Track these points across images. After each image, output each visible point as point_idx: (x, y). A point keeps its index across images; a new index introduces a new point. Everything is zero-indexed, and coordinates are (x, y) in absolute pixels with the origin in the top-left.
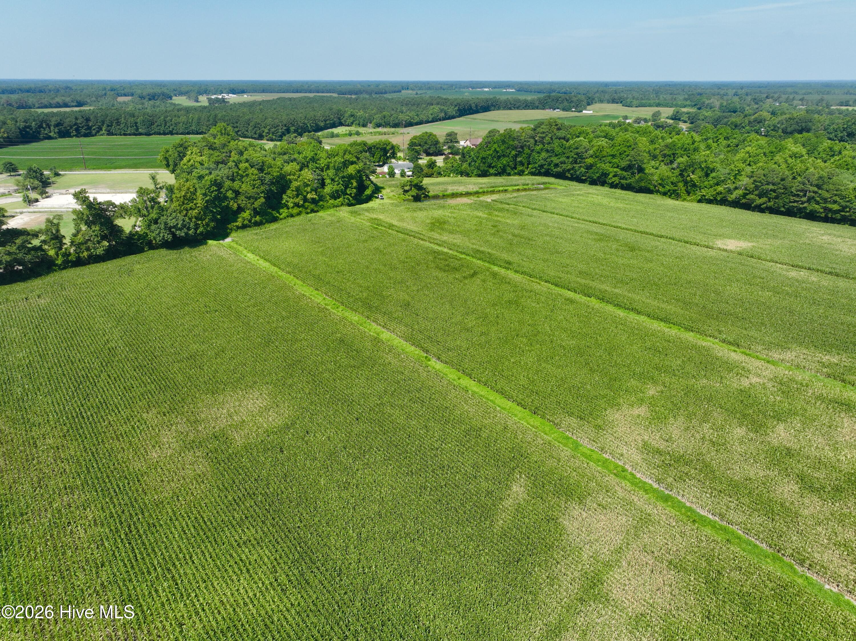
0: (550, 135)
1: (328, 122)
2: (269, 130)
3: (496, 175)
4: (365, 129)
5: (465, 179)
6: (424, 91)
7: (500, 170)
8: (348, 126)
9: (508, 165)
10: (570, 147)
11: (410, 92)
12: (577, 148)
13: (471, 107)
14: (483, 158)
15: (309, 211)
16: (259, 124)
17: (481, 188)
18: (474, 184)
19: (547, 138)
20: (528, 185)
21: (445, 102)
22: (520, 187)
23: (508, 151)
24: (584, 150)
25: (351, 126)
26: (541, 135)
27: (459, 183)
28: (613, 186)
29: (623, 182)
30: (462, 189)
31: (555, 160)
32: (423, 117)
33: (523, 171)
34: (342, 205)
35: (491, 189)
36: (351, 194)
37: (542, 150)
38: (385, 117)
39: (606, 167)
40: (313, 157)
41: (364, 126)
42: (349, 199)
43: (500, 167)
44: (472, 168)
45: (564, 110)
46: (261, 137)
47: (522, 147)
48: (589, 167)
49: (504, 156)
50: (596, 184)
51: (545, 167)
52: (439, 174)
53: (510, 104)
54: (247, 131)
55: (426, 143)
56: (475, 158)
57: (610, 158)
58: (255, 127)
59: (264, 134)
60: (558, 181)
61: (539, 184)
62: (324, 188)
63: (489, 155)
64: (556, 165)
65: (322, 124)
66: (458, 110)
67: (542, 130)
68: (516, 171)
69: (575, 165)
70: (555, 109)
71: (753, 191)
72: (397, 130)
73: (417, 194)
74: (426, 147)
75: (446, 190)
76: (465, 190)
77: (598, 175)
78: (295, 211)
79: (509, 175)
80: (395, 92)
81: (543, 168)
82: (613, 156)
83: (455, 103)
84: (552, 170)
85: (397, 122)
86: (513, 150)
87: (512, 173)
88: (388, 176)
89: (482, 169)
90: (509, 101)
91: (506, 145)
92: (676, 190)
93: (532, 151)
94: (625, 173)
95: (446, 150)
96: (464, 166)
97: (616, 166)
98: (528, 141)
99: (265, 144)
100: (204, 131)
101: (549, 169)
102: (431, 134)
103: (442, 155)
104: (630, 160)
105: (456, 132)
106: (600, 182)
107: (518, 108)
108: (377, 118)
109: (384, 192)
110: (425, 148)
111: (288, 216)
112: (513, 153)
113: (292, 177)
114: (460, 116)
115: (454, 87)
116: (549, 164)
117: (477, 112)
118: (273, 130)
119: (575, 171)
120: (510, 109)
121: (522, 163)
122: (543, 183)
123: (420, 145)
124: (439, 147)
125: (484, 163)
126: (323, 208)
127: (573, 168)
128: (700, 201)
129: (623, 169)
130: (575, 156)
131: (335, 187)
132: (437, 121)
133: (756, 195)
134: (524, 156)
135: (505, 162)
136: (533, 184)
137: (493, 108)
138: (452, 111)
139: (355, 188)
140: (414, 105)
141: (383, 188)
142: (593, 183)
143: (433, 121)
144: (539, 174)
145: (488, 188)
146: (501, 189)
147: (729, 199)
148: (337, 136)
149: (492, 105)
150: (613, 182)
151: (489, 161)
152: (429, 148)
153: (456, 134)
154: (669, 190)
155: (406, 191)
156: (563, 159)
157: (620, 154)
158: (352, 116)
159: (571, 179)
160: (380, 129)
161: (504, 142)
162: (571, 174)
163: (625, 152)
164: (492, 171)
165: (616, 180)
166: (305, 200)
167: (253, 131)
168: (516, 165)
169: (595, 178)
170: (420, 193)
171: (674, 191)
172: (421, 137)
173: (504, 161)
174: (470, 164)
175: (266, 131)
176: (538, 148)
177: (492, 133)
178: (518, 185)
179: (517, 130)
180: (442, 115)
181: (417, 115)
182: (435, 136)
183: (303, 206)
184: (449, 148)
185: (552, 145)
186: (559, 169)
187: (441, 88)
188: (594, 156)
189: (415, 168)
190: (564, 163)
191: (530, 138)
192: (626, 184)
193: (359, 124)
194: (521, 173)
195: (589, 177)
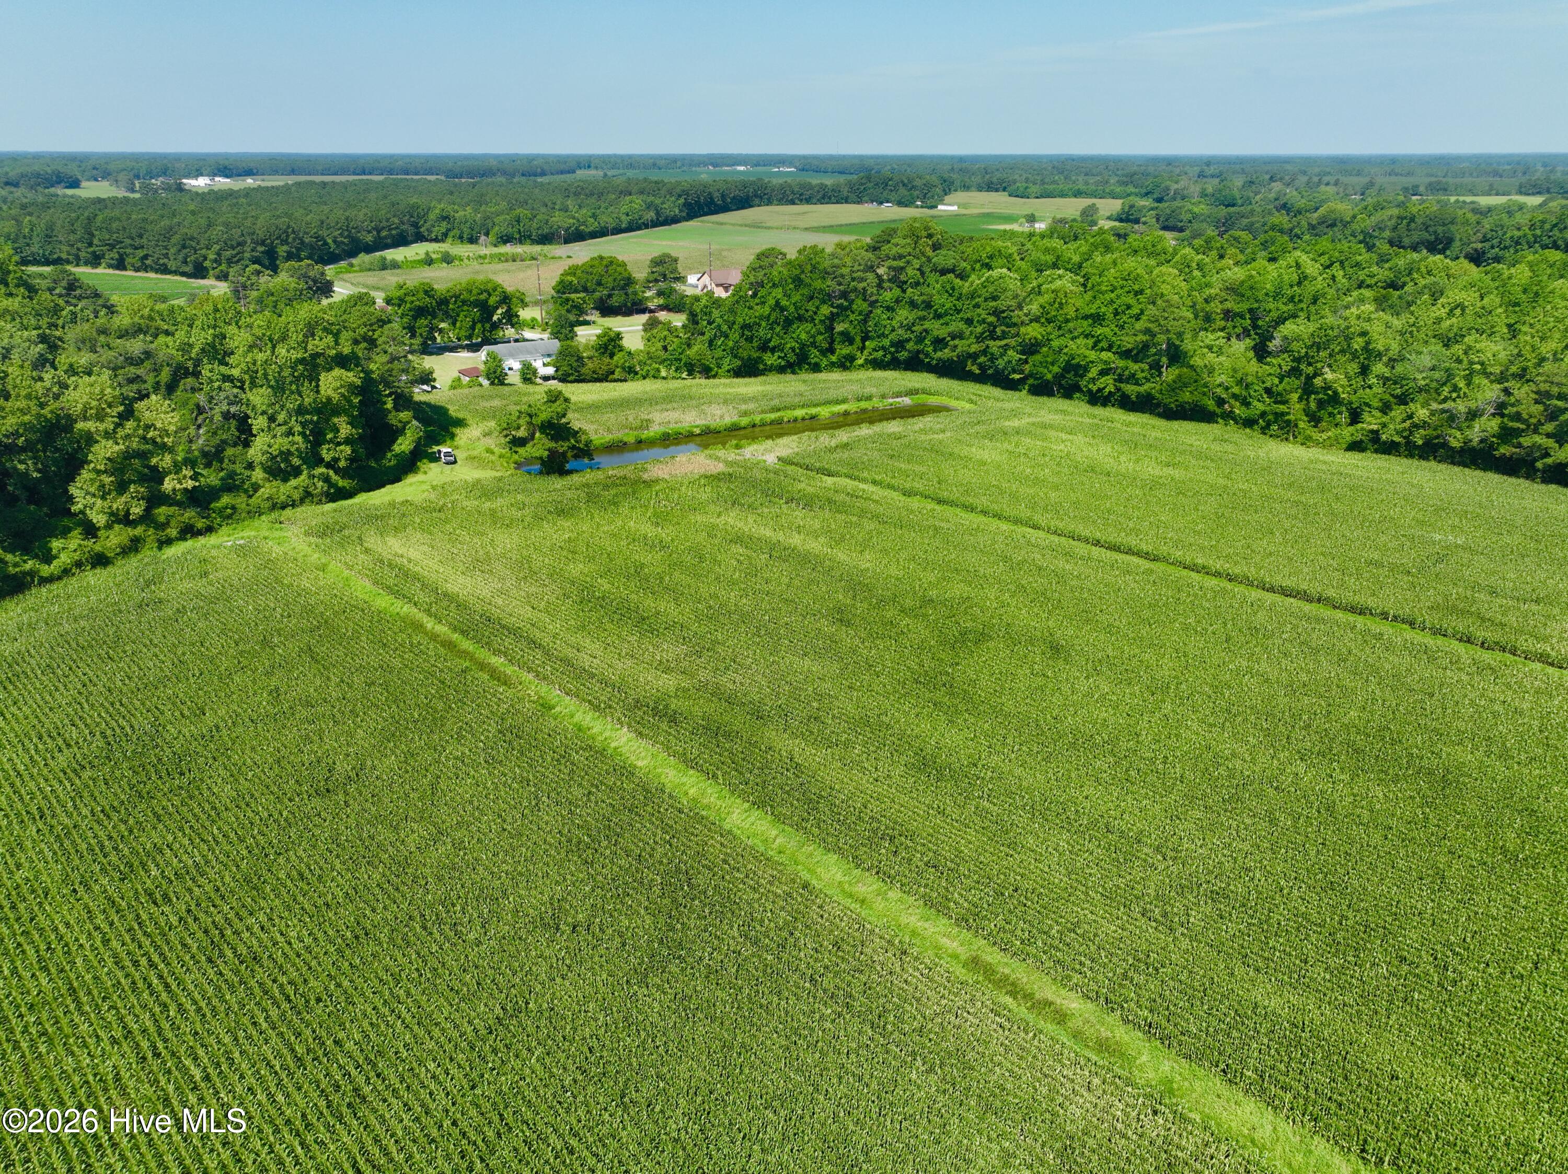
0: (916, 263)
1: (384, 233)
2: (219, 254)
3: (781, 370)
4: (473, 247)
5: (699, 384)
6: (621, 171)
7: (792, 358)
8: (436, 240)
9: (814, 344)
10: (972, 295)
11: (593, 172)
12: (994, 298)
13: (711, 198)
14: (745, 327)
15: (173, 532)
16: (192, 239)
17: (745, 414)
18: (726, 402)
19: (910, 271)
20: (869, 398)
21: (656, 188)
22: (851, 407)
23: (811, 306)
24: (1013, 303)
25: (443, 241)
26: (895, 264)
27: (683, 398)
28: (1097, 399)
29: (1130, 389)
30: (690, 420)
31: (937, 329)
32: (607, 220)
33: (852, 359)
34: (307, 496)
35: (773, 416)
36: (336, 460)
37: (897, 301)
38: (518, 221)
39: (1080, 348)
40: (212, 346)
41: (473, 240)
42: (327, 480)
43: (793, 349)
44: (719, 353)
45: (900, 203)
46: (199, 272)
47: (844, 295)
48: (1030, 348)
49: (800, 318)
50: (1050, 394)
51: (910, 346)
52: (631, 372)
53: (793, 192)
54: (166, 256)
55: (599, 284)
56: (725, 328)
57: (1085, 323)
58: (184, 247)
59: (207, 264)
60: (945, 383)
61: (899, 395)
62: (247, 444)
63: (761, 318)
64: (939, 343)
65: (369, 238)
66: (684, 205)
67: (894, 251)
68: (834, 359)
69: (991, 343)
70: (881, 203)
71: (1540, 423)
72: (546, 249)
73: (553, 453)
74: (602, 292)
75: (646, 424)
76: (701, 422)
77: (1056, 369)
78: (114, 539)
79: (816, 368)
80: (562, 172)
81: (904, 348)
82: (1097, 319)
83: (678, 190)
84: (927, 355)
85: (546, 231)
86: (824, 302)
87: (824, 363)
88: (486, 383)
89: (745, 355)
90: (790, 186)
91: (805, 291)
92: (1283, 414)
93: (873, 304)
94: (1134, 367)
95: (652, 298)
96: (695, 348)
97: (1104, 344)
98: (862, 280)
99: (214, 287)
100: (64, 256)
101: (918, 352)
102: (612, 262)
103: (643, 311)
104: (1147, 331)
105: (674, 254)
106: (1061, 386)
107: (808, 201)
108: (502, 225)
109: (463, 436)
110: (597, 295)
111: (79, 564)
112: (825, 310)
113: (91, 425)
114: (689, 217)
115: (679, 164)
116: (920, 340)
117: (724, 209)
118: (228, 253)
119: (993, 359)
120: (793, 203)
121: (848, 338)
122: (911, 393)
123: (585, 289)
124: (635, 293)
125: (750, 339)
126: (230, 516)
127: (984, 352)
128: (1355, 447)
129: (1126, 354)
130: (991, 319)
131: (281, 443)
132: (639, 228)
133: (1548, 436)
134: (852, 317)
135: (803, 336)
136: (883, 397)
137: (757, 201)
138: (671, 207)
139: (347, 441)
140: (592, 194)
141: (460, 423)
142: (1042, 389)
143: (629, 229)
144: (894, 364)
145: (763, 412)
146: (799, 413)
147: (1454, 444)
148: (395, 265)
149: (756, 196)
150: (1100, 390)
151: (762, 333)
152: (610, 296)
153: (676, 260)
154: (1263, 414)
155: (518, 442)
156: (957, 325)
157: (1116, 313)
158: (445, 218)
159: (981, 379)
160: (508, 249)
161: (798, 282)
162: (981, 366)
163: (1129, 307)
164: (771, 359)
165: (1108, 384)
166: (156, 499)
167: (180, 257)
168: (832, 342)
169: (1049, 376)
170: (562, 446)
171: (1278, 415)
172: (587, 269)
173: (802, 332)
174: (711, 343)
175: (212, 256)
176: (888, 296)
177: (766, 257)
178: (844, 401)
179: (829, 250)
180: (651, 215)
181: (594, 216)
182: (624, 265)
183: (147, 518)
184: (660, 294)
185: (925, 289)
186: (946, 354)
187: (654, 165)
188: (1044, 318)
189: (563, 354)
190: (960, 336)
191: (864, 271)
192: (1139, 395)
193: (461, 238)
194: (846, 364)
195: (1031, 375)
